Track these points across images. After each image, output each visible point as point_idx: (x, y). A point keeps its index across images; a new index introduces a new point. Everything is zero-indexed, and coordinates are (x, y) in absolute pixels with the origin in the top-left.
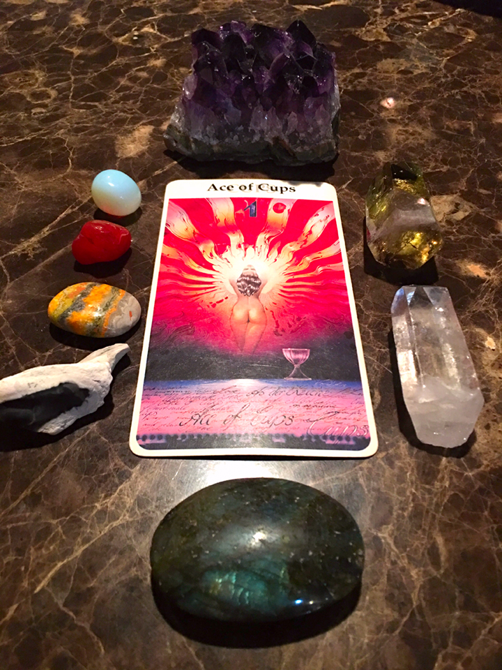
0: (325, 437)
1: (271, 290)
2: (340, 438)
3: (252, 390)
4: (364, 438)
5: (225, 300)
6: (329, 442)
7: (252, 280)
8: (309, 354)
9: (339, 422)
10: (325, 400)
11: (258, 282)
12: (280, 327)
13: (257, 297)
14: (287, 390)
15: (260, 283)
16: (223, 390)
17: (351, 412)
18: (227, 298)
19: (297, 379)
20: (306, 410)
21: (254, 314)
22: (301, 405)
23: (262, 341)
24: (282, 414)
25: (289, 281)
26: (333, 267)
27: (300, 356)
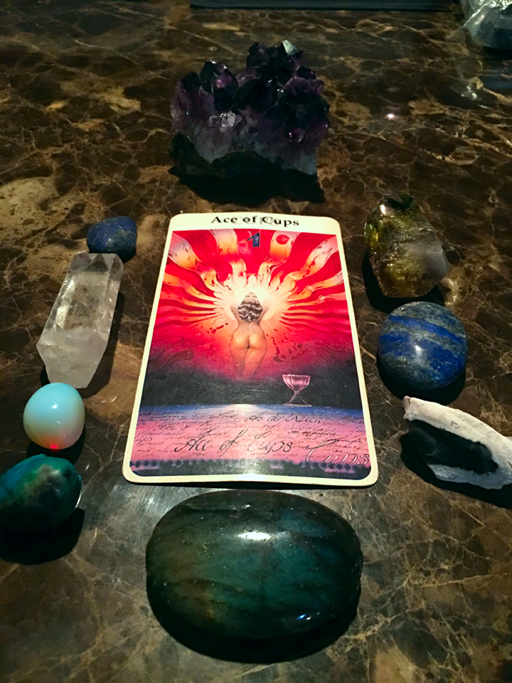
0: (324, 465)
1: (273, 318)
2: (340, 466)
3: (250, 416)
4: (364, 467)
5: (225, 326)
6: (328, 470)
7: (254, 307)
8: (309, 380)
9: (339, 450)
10: (324, 427)
11: (259, 309)
12: (281, 353)
13: (258, 324)
14: (286, 417)
15: (262, 310)
16: (220, 415)
17: (352, 440)
18: (227, 324)
19: (297, 406)
20: (305, 437)
21: (254, 340)
22: (300, 432)
23: (261, 366)
24: (281, 440)
25: (291, 309)
26: (336, 296)
27: (300, 382)
